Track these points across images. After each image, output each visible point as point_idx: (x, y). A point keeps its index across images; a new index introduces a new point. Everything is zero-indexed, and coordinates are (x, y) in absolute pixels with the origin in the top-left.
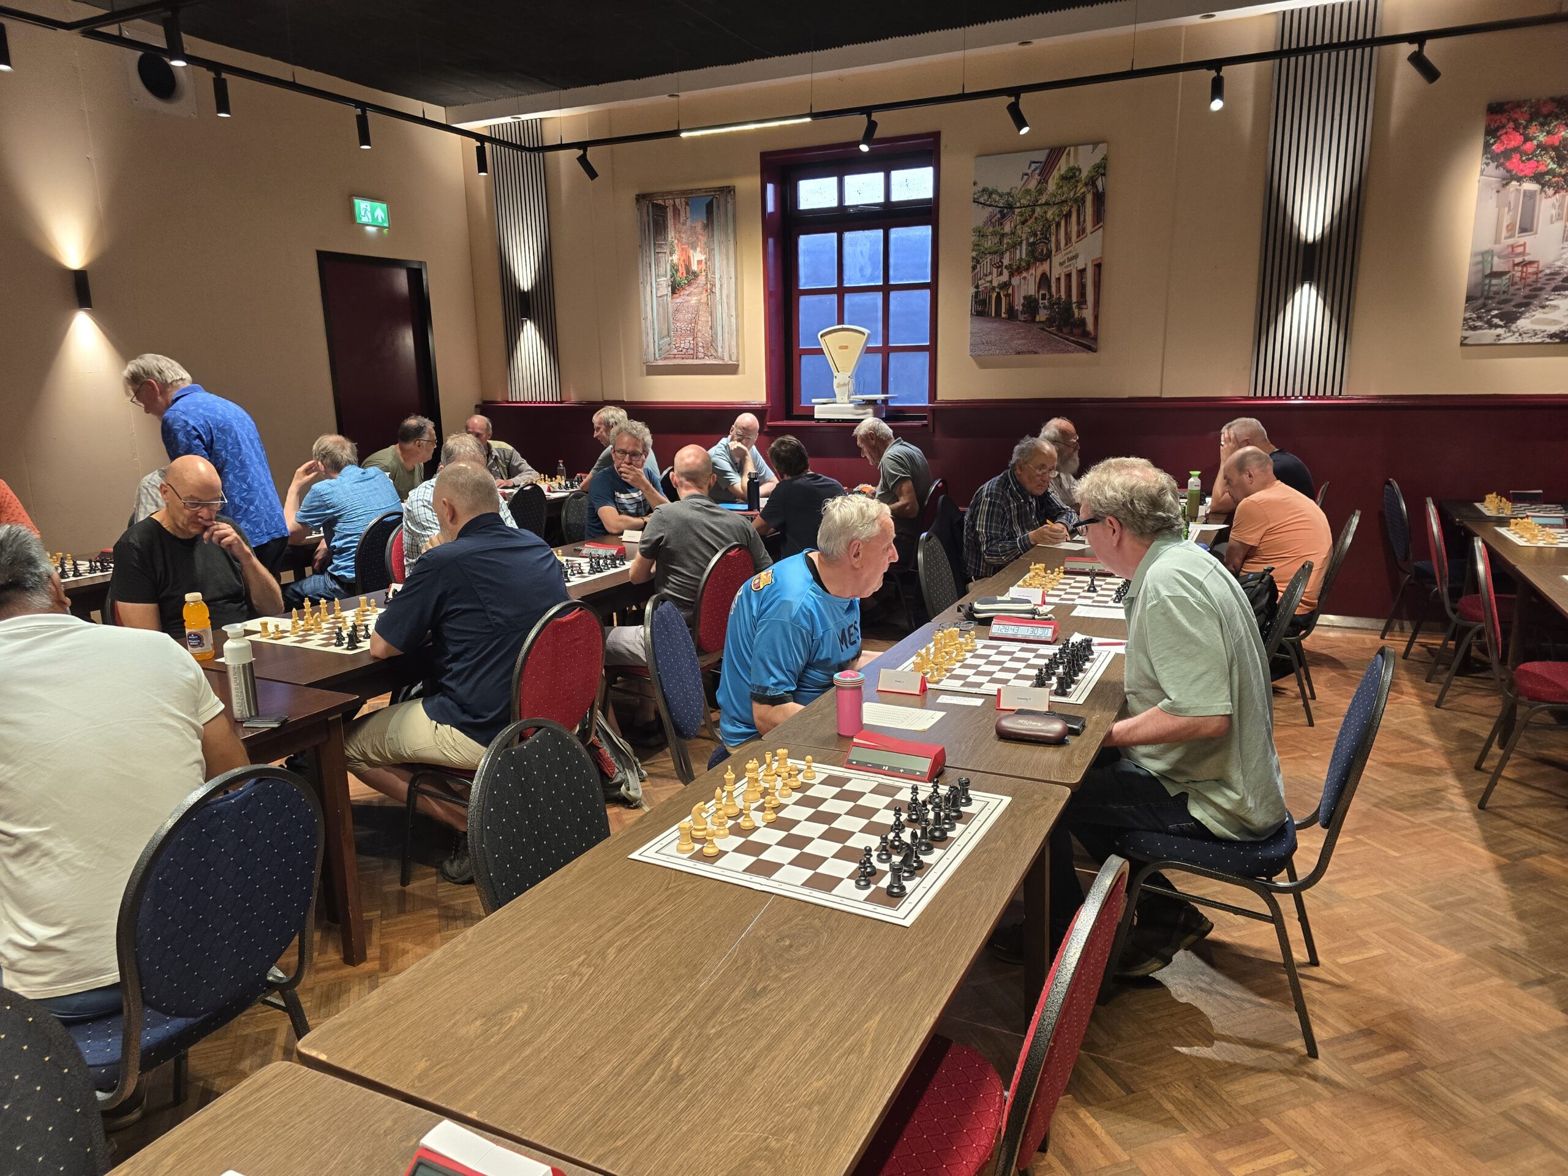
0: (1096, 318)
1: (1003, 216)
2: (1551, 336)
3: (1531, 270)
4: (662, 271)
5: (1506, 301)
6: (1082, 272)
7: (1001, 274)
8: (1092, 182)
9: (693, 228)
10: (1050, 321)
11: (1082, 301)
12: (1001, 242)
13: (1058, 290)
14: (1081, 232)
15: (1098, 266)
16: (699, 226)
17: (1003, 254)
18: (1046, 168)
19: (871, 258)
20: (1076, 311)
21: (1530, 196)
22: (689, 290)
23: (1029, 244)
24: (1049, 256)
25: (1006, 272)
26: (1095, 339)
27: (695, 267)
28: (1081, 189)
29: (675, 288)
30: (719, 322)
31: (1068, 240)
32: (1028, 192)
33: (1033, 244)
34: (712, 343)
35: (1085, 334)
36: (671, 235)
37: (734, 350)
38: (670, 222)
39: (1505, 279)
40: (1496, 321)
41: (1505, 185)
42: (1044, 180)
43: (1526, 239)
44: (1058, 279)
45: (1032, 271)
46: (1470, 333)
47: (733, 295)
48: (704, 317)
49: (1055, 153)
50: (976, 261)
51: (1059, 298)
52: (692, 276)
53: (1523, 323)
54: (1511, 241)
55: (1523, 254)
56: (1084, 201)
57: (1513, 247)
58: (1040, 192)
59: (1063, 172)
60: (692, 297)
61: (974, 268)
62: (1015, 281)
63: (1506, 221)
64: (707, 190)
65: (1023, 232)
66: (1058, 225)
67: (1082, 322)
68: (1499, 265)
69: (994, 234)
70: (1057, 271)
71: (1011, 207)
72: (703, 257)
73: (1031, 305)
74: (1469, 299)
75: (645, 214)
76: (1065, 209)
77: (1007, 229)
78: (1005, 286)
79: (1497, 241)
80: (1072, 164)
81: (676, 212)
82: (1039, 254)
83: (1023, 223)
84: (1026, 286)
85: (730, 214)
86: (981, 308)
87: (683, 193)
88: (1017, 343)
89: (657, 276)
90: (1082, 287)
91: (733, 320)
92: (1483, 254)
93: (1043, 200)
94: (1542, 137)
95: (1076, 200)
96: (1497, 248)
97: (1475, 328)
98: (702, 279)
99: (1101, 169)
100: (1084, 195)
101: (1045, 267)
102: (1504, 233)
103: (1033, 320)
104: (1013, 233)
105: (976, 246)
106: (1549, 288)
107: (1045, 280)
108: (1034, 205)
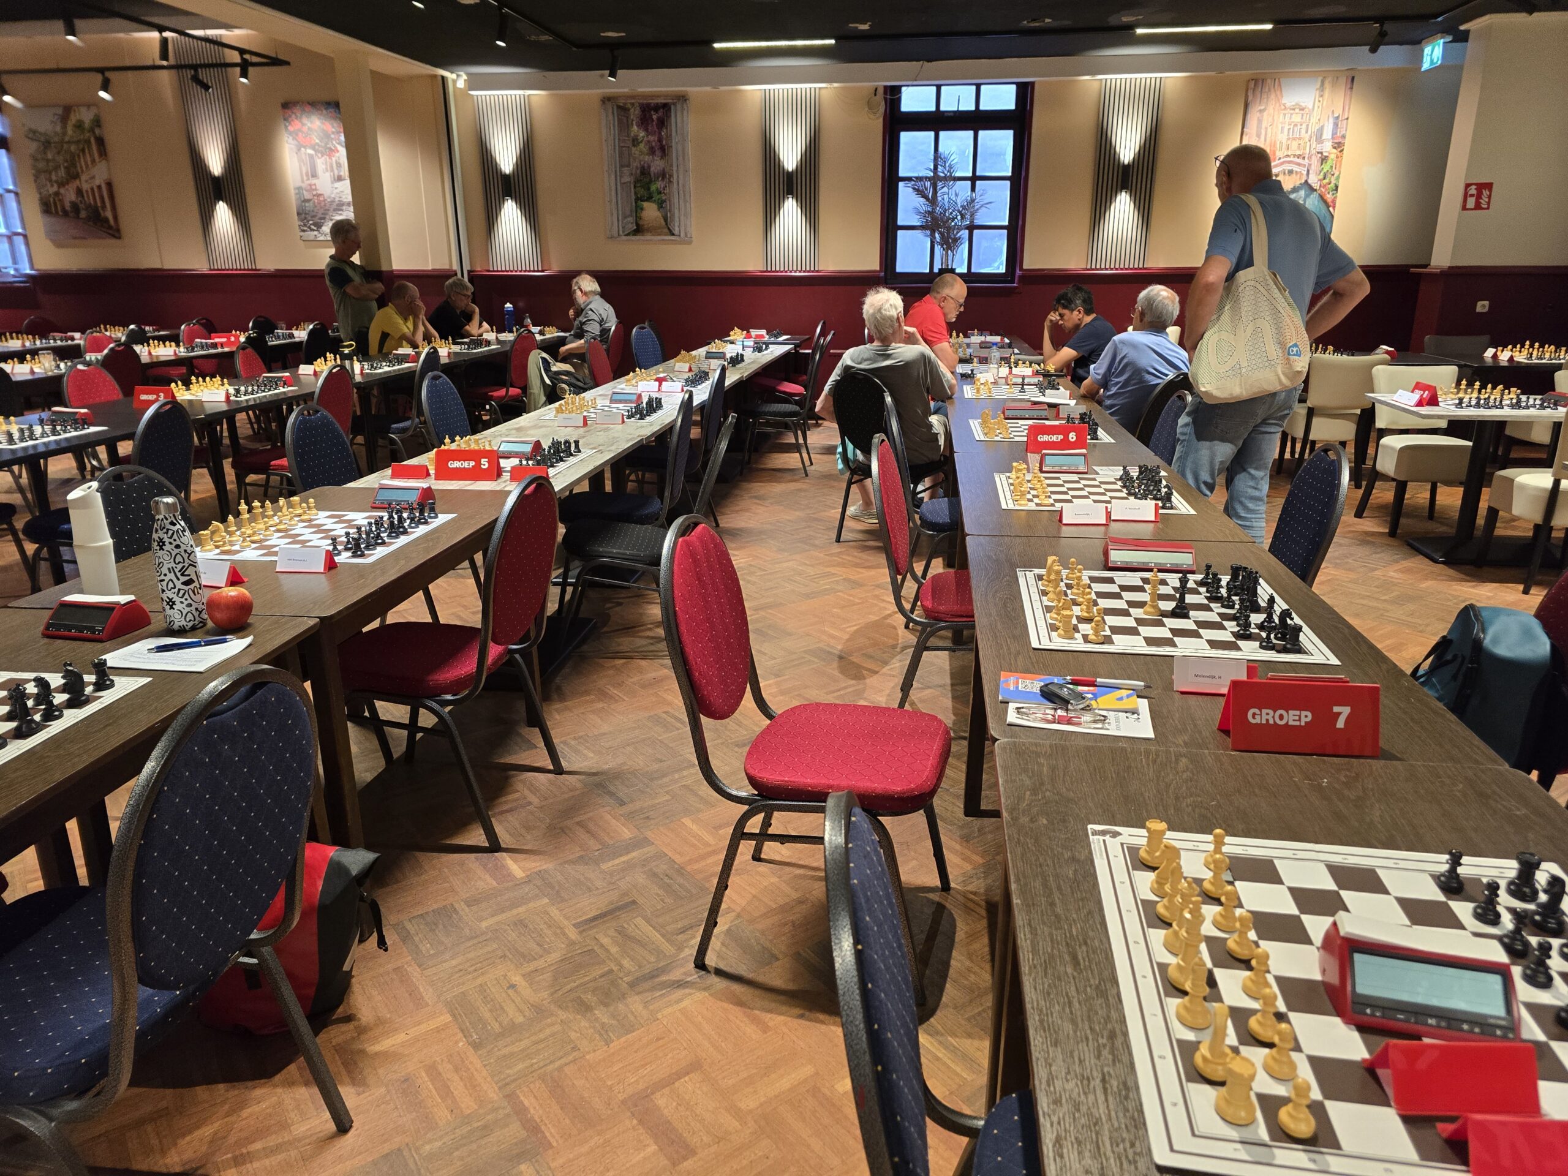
0: (115, 218)
1: (45, 148)
3: (322, 198)
5: (314, 216)
6: (99, 187)
7: (52, 186)
8: (92, 130)
10: (88, 219)
11: (104, 207)
12: (48, 164)
13: (88, 198)
14: (93, 161)
17: (50, 173)
18: (64, 119)
20: (103, 214)
21: (311, 156)
23: (66, 168)
24: (76, 176)
25: (56, 186)
26: (118, 230)
28: (87, 134)
31: (87, 166)
32: (56, 133)
35: (110, 227)
39: (311, 203)
40: (313, 227)
41: (299, 150)
42: (64, 127)
43: (314, 181)
44: (87, 192)
45: (71, 185)
46: (302, 233)
49: (68, 110)
50: (37, 177)
51: (90, 204)
54: (309, 182)
55: (316, 190)
56: (91, 143)
57: (310, 185)
58: (64, 134)
59: (74, 121)
61: (37, 181)
62: (62, 191)
63: (304, 172)
65: (60, 159)
66: (79, 156)
67: (106, 220)
68: (307, 196)
69: (43, 159)
71: (49, 142)
73: (75, 207)
74: (299, 214)
76: (81, 146)
77: (50, 156)
78: (57, 194)
79: (303, 182)
80: (78, 117)
82: (72, 173)
83: (58, 154)
84: (69, 195)
86: (46, 208)
88: (73, 232)
90: (102, 197)
92: (299, 188)
93: (67, 139)
94: (309, 124)
95: (86, 142)
96: (303, 185)
97: (304, 231)
99: (97, 122)
100: (90, 138)
101: (77, 182)
102: (305, 178)
103: (78, 217)
104: (54, 160)
105: (34, 167)
106: (331, 210)
107: (79, 192)
108: (62, 142)
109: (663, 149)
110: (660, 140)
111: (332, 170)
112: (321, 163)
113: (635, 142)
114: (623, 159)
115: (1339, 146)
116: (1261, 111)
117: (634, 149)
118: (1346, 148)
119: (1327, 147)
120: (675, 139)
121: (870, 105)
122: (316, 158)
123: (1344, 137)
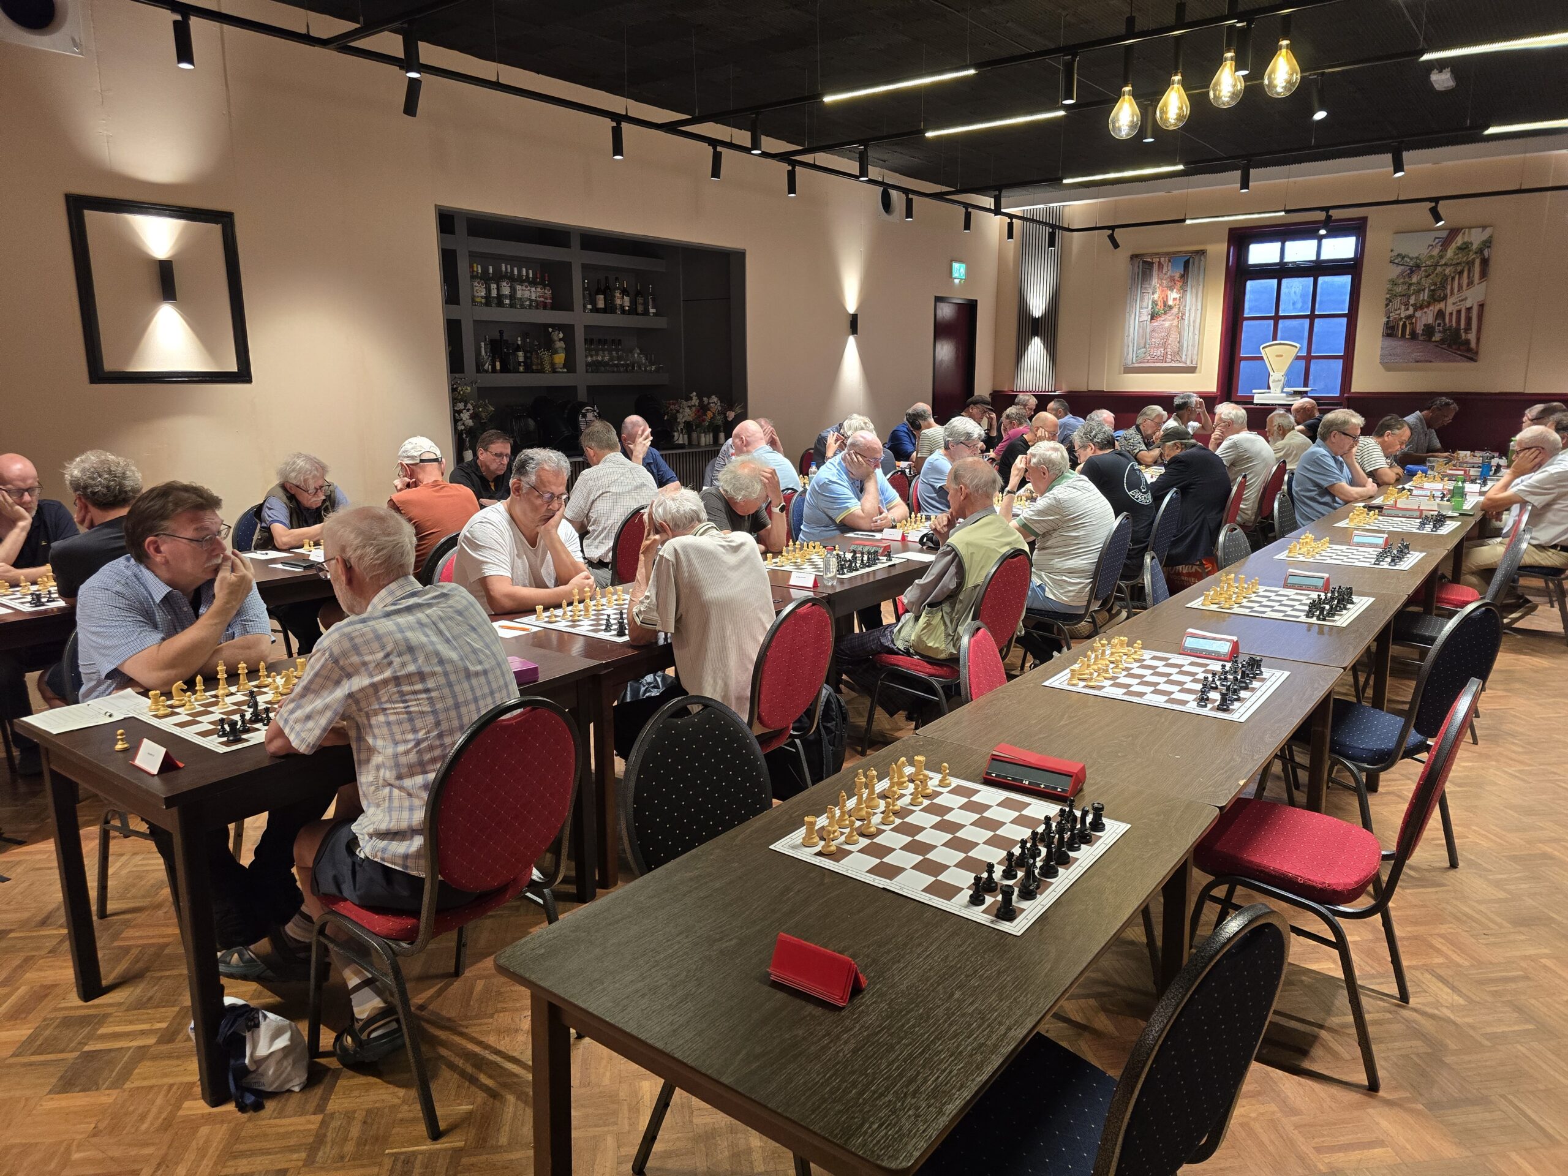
0: (1478, 339)
1: (1412, 272)
4: (1145, 304)
6: (1469, 310)
7: (1407, 309)
8: (1480, 251)
9: (1172, 279)
10: (1442, 341)
11: (1468, 328)
12: (1409, 288)
13: (1451, 320)
14: (1470, 283)
15: (1482, 306)
16: (1177, 276)
17: (1409, 297)
18: (1446, 243)
19: (1303, 296)
20: (1463, 336)
22: (1164, 317)
23: (1431, 291)
24: (1445, 298)
25: (1411, 309)
26: (1477, 353)
27: (1171, 302)
28: (1472, 256)
29: (1154, 316)
30: (1185, 338)
31: (1460, 288)
32: (1432, 257)
33: (1433, 290)
34: (1179, 352)
35: (1469, 350)
36: (1155, 281)
37: (1195, 357)
38: (1155, 273)
42: (1444, 249)
44: (1451, 314)
45: (1431, 308)
47: (1198, 321)
48: (1174, 335)
49: (1454, 232)
50: (1389, 301)
51: (1451, 326)
52: (1168, 308)
56: (1473, 262)
58: (1441, 257)
59: (1458, 245)
60: (1167, 322)
61: (1387, 305)
64: (1186, 252)
65: (1427, 283)
66: (1453, 279)
67: (1468, 342)
69: (1404, 283)
70: (1449, 309)
71: (1418, 266)
72: (1177, 296)
73: (1429, 330)
75: (1136, 268)
76: (1459, 268)
77: (1414, 280)
78: (1409, 317)
80: (1466, 240)
81: (1160, 265)
82: (1438, 296)
83: (1427, 277)
84: (1426, 317)
85: (1202, 268)
86: (1390, 331)
87: (1167, 254)
88: (1417, 355)
89: (1141, 308)
90: (1469, 320)
91: (1197, 337)
93: (1443, 262)
95: (1468, 263)
98: (1175, 310)
99: (1488, 243)
100: (1474, 260)
101: (1442, 305)
103: (1430, 340)
104: (1419, 283)
105: (1390, 291)
107: (1440, 314)
108: (1436, 265)
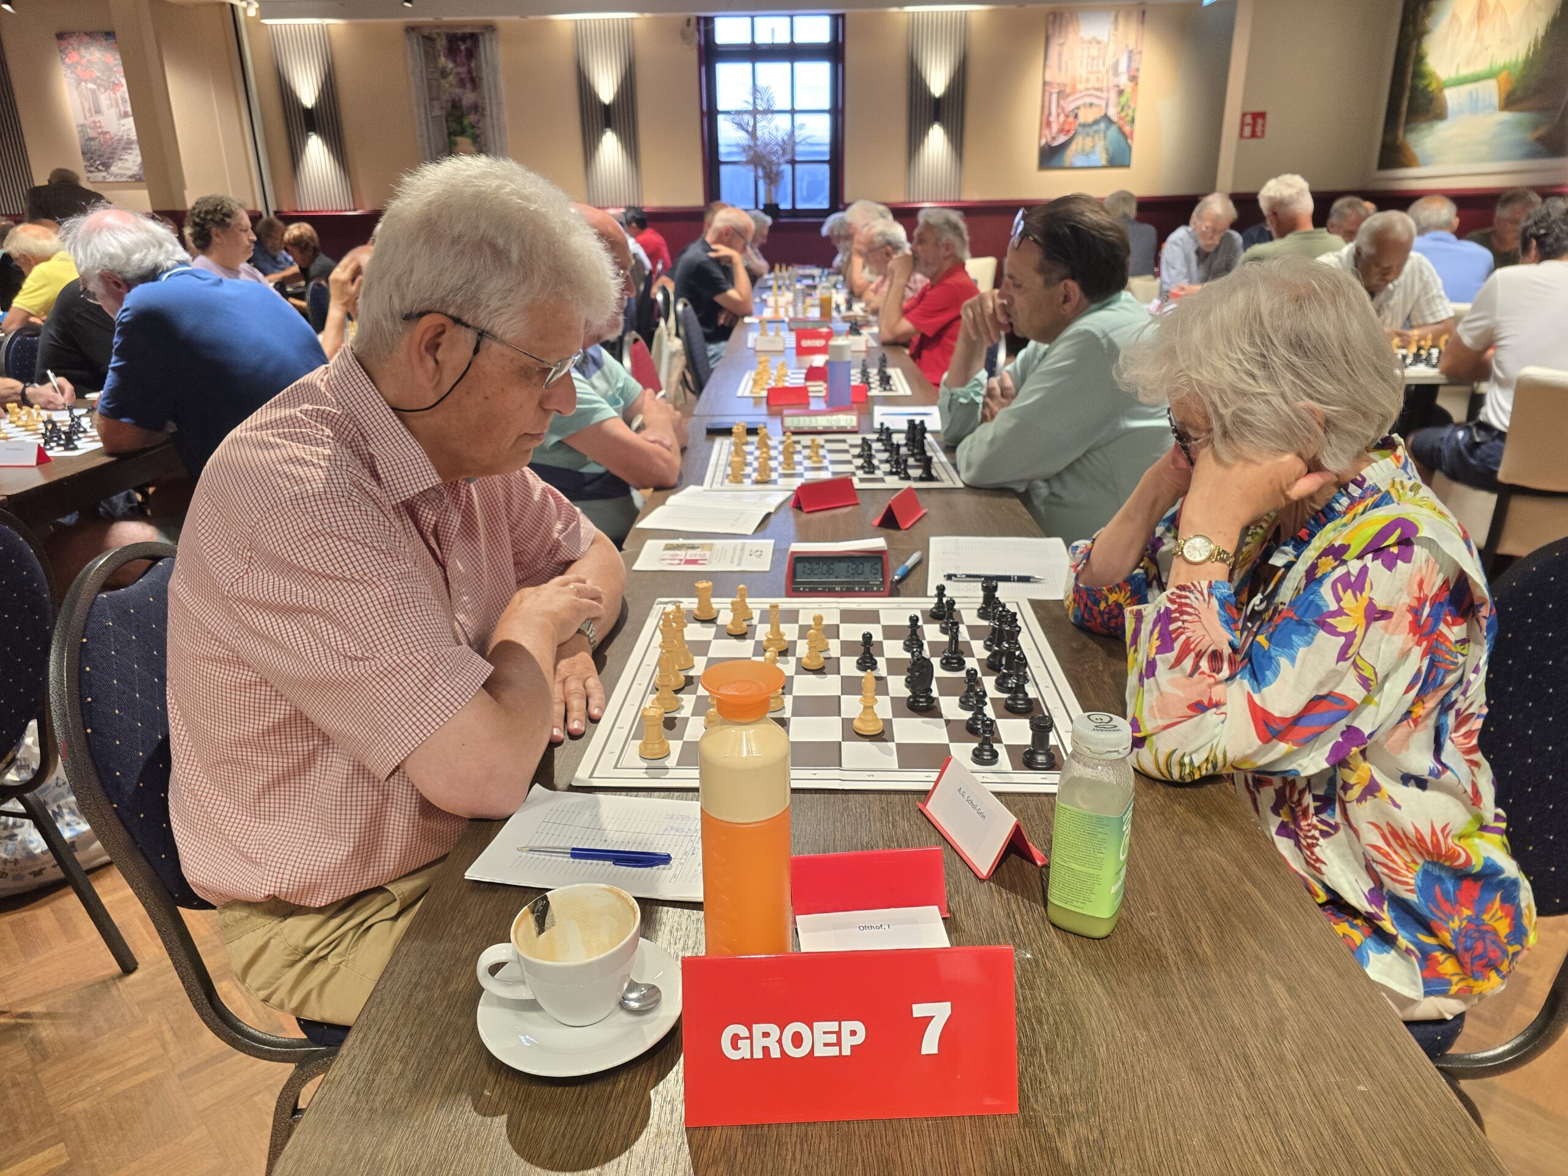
2: (130, 177)
3: (108, 137)
5: (100, 156)
21: (93, 91)
39: (96, 142)
40: (100, 167)
41: (79, 84)
43: (98, 118)
46: (89, 175)
53: (113, 169)
54: (92, 119)
55: (101, 127)
57: (94, 122)
63: (87, 108)
68: (92, 133)
74: (84, 153)
79: (86, 118)
92: (82, 126)
94: (88, 57)
96: (86, 123)
97: (91, 172)
102: (88, 114)
106: (120, 148)
109: (473, 81)
110: (470, 72)
111: (118, 106)
112: (104, 99)
113: (444, 73)
114: (433, 93)
115: (1133, 79)
116: (1061, 45)
117: (443, 82)
118: (1141, 81)
119: (1123, 80)
120: (485, 72)
121: (684, 36)
122: (98, 93)
123: (1137, 70)
